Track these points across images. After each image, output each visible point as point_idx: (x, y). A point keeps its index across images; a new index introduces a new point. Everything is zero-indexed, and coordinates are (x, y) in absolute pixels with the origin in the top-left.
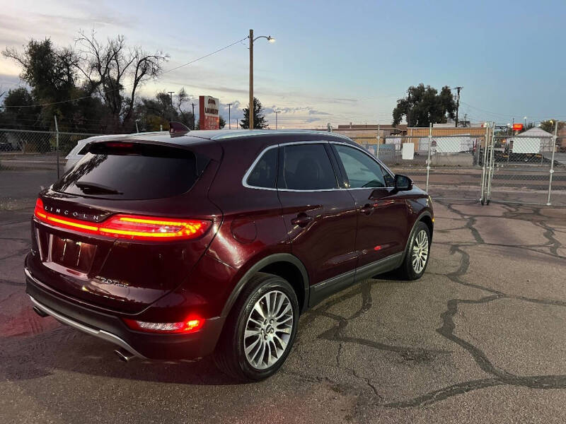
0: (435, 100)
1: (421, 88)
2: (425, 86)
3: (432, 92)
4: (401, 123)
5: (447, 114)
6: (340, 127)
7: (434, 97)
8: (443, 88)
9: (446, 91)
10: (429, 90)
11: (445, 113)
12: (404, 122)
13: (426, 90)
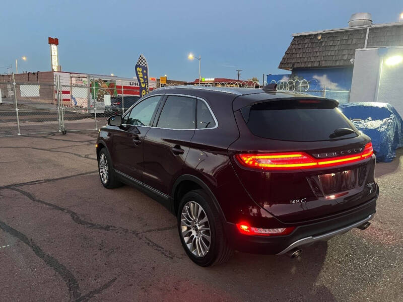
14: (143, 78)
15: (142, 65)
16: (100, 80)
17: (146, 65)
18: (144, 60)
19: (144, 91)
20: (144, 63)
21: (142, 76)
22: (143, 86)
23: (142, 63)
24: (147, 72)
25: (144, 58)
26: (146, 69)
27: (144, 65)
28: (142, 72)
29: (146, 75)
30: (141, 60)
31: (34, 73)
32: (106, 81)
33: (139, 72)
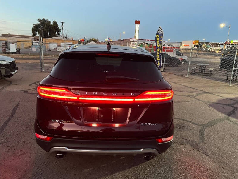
0: (51, 26)
1: (44, 20)
2: (46, 20)
3: (49, 22)
4: (36, 36)
5: (56, 33)
6: (2, 35)
7: (50, 25)
8: (54, 21)
9: (55, 23)
10: (48, 21)
11: (56, 32)
12: (37, 35)
13: (46, 21)
14: (159, 41)
15: (160, 33)
16: (144, 43)
17: (162, 33)
18: (161, 30)
19: (159, 49)
20: (161, 32)
21: (159, 40)
22: (158, 46)
23: (160, 32)
24: (162, 37)
25: (162, 28)
26: (162, 35)
27: (161, 33)
28: (159, 37)
29: (162, 39)
30: (159, 30)
31: (122, 40)
32: (148, 43)
33: (158, 37)
